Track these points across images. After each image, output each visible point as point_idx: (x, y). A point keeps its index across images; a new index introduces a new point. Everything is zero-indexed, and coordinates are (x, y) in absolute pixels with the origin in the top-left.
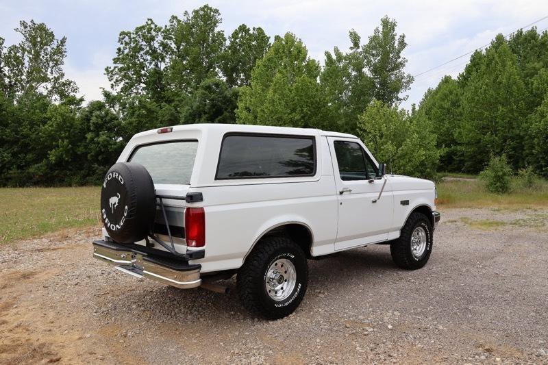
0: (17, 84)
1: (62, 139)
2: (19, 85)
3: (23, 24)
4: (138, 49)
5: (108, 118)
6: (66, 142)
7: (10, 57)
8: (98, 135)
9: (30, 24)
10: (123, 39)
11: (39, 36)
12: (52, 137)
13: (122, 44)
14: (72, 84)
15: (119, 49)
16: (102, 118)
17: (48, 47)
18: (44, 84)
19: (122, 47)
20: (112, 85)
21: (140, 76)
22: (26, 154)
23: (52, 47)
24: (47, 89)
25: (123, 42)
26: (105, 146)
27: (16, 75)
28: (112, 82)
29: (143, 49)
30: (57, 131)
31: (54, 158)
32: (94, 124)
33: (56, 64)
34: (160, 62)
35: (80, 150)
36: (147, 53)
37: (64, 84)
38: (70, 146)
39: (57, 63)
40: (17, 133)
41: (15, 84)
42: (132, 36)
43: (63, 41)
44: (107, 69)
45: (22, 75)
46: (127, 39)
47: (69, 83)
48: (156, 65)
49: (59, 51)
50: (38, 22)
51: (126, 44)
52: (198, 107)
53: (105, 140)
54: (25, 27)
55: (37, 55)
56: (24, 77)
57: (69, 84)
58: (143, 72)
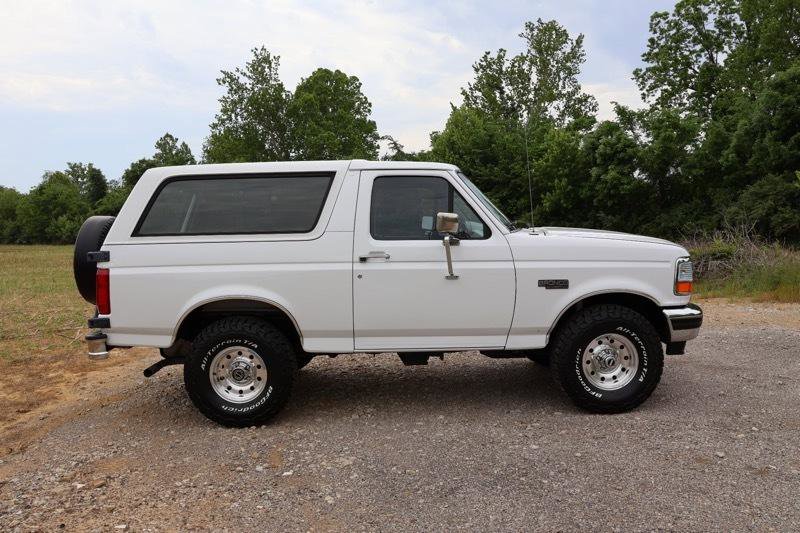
0: (521, 107)
1: (560, 178)
2: (524, 107)
3: (529, 26)
4: (681, 37)
5: (619, 145)
6: (565, 181)
7: (513, 72)
8: (606, 172)
9: (536, 24)
10: (657, 24)
11: (547, 38)
12: (548, 175)
13: (655, 32)
14: (589, 100)
15: (652, 41)
16: (612, 146)
17: (559, 52)
18: (555, 103)
19: (655, 36)
20: (644, 94)
21: (685, 77)
22: (518, 199)
23: (563, 50)
24: (559, 109)
25: (658, 30)
26: (615, 187)
27: (521, 95)
28: (644, 91)
29: (689, 36)
30: (554, 167)
31: (548, 204)
32: (601, 155)
33: (570, 74)
34: (716, 52)
35: (584, 193)
36: (695, 41)
37: (580, 101)
38: (570, 187)
39: (570, 72)
40: (508, 171)
41: (519, 106)
42: (671, 18)
43: (579, 42)
44: (636, 73)
45: (529, 92)
46: (663, 25)
47: (586, 98)
48: (711, 58)
49: (574, 55)
50: (545, 21)
51: (662, 31)
52: (761, 120)
53: (614, 178)
54: (532, 30)
55: (545, 64)
56: (531, 96)
57: (586, 100)
58: (690, 72)
